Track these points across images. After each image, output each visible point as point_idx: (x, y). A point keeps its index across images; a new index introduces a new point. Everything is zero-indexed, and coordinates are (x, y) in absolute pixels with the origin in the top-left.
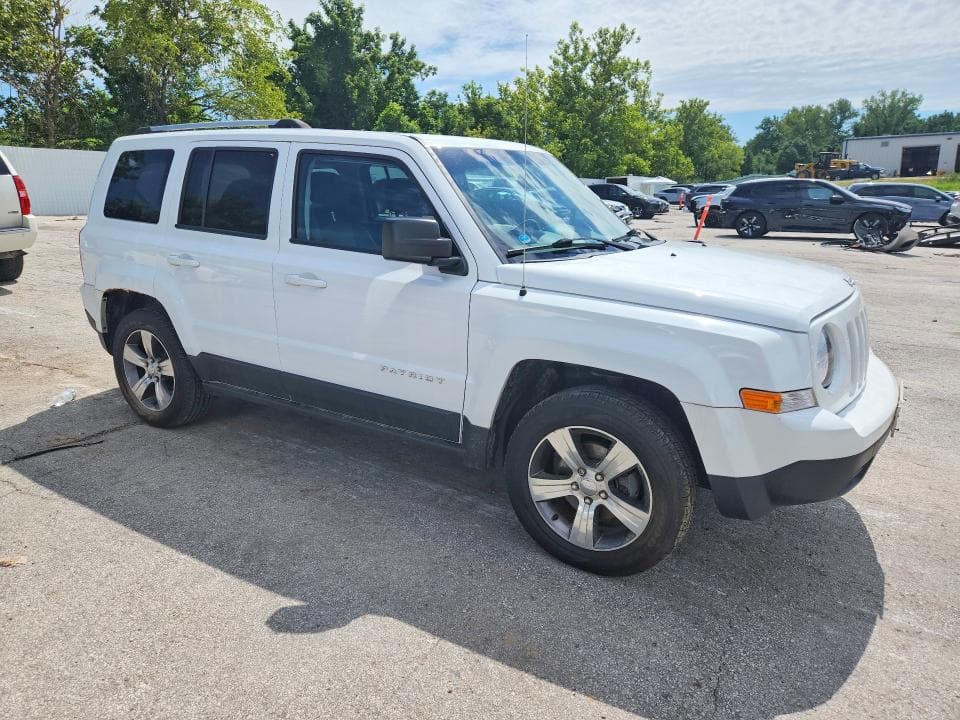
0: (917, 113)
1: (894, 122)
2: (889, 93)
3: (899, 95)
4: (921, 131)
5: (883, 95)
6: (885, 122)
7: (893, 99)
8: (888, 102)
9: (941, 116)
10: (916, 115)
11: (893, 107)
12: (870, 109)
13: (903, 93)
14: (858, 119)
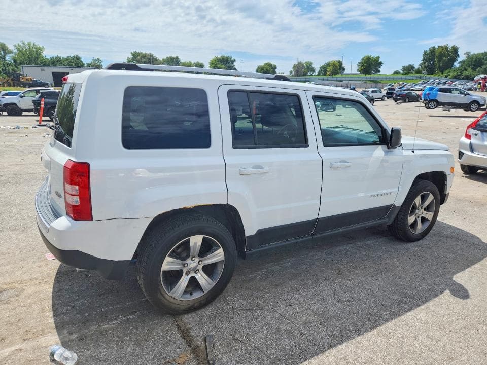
0: (43, 55)
1: (33, 59)
2: (26, 43)
3: (32, 45)
4: (49, 65)
5: (23, 43)
6: (29, 58)
7: (30, 46)
8: (27, 47)
9: (56, 58)
10: (44, 56)
11: (31, 51)
12: (19, 50)
13: (34, 44)
14: (13, 55)
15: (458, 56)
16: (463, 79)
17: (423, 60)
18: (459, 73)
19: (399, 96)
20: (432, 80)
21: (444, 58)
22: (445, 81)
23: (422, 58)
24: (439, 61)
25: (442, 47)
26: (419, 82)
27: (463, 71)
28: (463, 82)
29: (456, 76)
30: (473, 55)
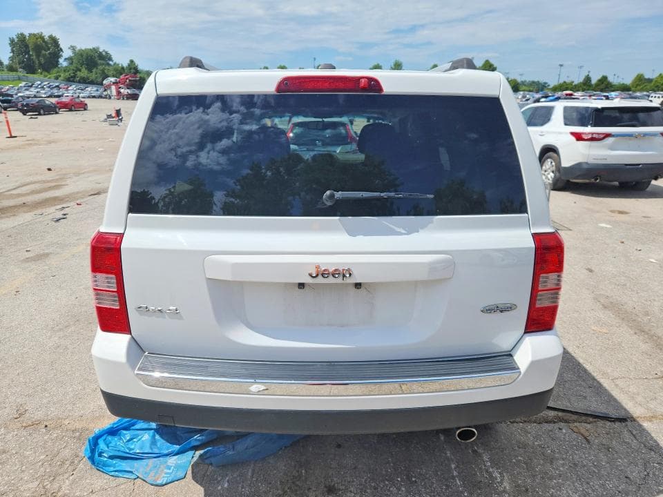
15: (61, 50)
16: (79, 82)
17: (13, 51)
18: (72, 75)
19: (27, 105)
20: (39, 82)
21: (43, 52)
22: (57, 84)
23: (9, 49)
24: (38, 56)
25: (34, 35)
26: (20, 85)
27: (76, 71)
28: (82, 86)
29: (69, 78)
30: (79, 50)
